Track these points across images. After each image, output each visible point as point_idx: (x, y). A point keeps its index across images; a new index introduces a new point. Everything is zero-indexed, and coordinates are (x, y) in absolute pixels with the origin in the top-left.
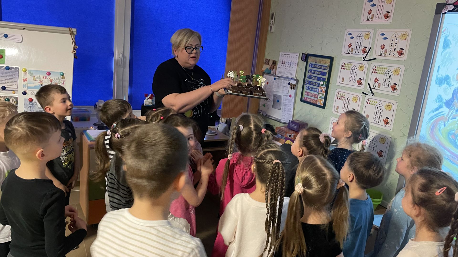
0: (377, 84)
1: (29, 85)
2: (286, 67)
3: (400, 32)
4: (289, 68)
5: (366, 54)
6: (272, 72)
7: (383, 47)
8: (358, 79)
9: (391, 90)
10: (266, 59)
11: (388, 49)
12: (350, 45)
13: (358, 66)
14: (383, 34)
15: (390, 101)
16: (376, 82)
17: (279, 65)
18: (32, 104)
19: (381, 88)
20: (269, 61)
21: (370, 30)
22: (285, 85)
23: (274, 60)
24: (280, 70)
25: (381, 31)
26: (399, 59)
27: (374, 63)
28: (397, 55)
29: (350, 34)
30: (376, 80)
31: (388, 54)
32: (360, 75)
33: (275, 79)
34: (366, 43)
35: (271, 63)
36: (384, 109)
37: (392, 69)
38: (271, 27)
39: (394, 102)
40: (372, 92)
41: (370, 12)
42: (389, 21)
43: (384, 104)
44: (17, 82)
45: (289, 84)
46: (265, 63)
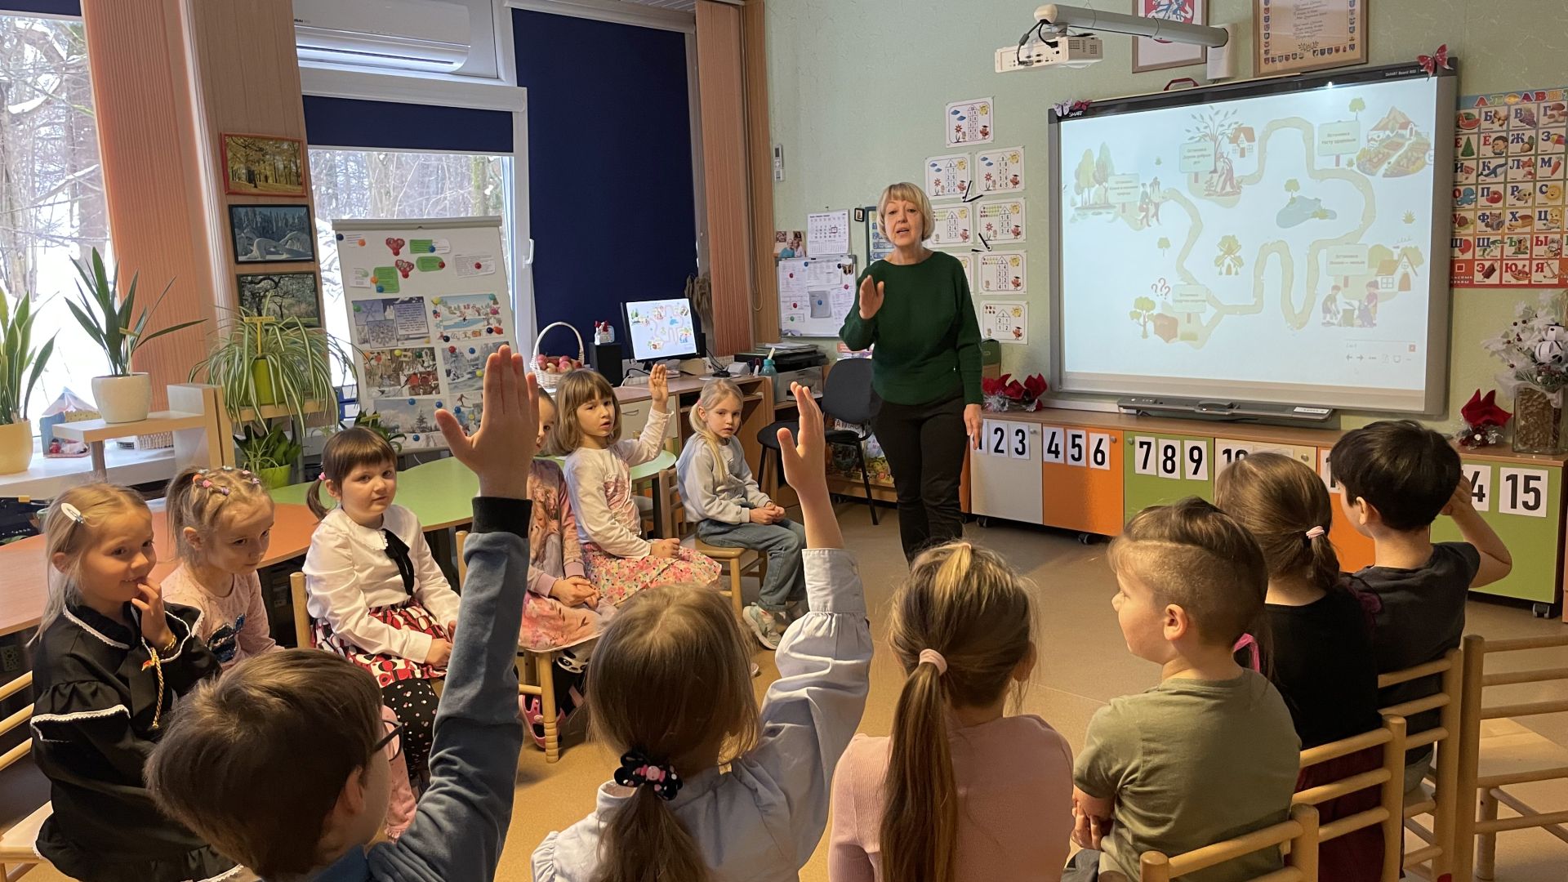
0: (991, 232)
1: (445, 323)
2: (828, 238)
3: (1008, 152)
4: (832, 238)
5: (965, 191)
6: (797, 254)
7: (988, 177)
8: (961, 231)
9: (1013, 236)
10: (777, 233)
11: (997, 180)
12: (937, 182)
13: (956, 211)
14: (985, 159)
15: (1015, 252)
16: (989, 229)
17: (810, 237)
18: (456, 357)
19: (998, 237)
20: (785, 234)
21: (966, 155)
22: (831, 271)
23: (797, 230)
24: (814, 245)
25: (982, 154)
26: (1014, 190)
27: (980, 203)
28: (1011, 185)
29: (934, 165)
30: (989, 227)
31: (997, 186)
32: (963, 223)
33: (806, 264)
34: (963, 176)
35: (790, 237)
36: (1009, 266)
37: (1008, 206)
38: (778, 173)
39: (1021, 252)
40: (986, 245)
41: (958, 129)
42: (989, 139)
43: (1008, 258)
44: (425, 323)
45: (839, 266)
46: (777, 239)
